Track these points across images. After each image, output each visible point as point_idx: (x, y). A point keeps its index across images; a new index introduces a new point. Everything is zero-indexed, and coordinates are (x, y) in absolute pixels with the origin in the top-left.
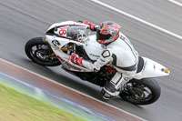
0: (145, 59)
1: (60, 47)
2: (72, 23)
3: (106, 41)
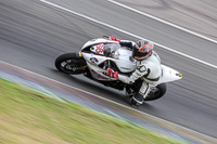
1: (98, 63)
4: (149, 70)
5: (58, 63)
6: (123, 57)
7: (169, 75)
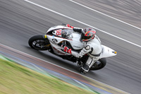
2: (62, 27)
4: (92, 49)
5: (30, 42)
6: (75, 39)
7: (108, 52)
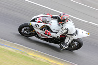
0: (77, 29)
1: (39, 27)
3: (63, 23)
